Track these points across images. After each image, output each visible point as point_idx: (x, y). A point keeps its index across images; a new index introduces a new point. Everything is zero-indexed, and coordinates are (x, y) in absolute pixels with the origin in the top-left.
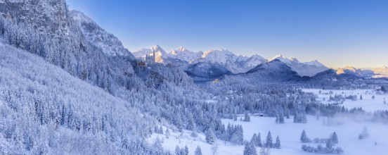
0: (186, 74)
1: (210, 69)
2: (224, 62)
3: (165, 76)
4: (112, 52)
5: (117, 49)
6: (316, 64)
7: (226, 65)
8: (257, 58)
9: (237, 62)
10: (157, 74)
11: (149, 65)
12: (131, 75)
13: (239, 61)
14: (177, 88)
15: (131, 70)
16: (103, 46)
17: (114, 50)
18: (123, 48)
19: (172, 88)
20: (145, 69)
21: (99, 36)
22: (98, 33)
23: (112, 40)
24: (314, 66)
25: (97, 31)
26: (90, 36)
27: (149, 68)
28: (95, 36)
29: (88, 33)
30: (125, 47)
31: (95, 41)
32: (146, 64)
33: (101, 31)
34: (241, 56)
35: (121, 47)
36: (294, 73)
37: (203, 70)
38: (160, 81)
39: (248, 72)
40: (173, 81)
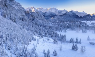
0: (43, 15)
1: (50, 14)
2: (54, 12)
3: (36, 16)
6: (84, 13)
7: (55, 13)
8: (64, 10)
9: (58, 12)
10: (33, 15)
12: (24, 16)
13: (59, 11)
14: (40, 21)
15: (24, 14)
16: (15, 6)
17: (19, 8)
18: (22, 7)
19: (38, 20)
20: (29, 14)
21: (14, 3)
22: (13, 2)
23: (18, 4)
24: (83, 13)
28: (12, 3)
29: (10, 2)
30: (23, 7)
31: (13, 5)
32: (29, 12)
33: (14, 2)
34: (60, 10)
36: (77, 15)
37: (48, 15)
38: (34, 18)
39: (62, 15)
40: (38, 18)
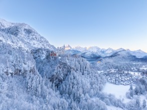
1: (91, 55)
2: (96, 52)
4: (42, 46)
5: (45, 45)
8: (110, 49)
9: (101, 51)
11: (59, 56)
20: (56, 58)
21: (34, 37)
22: (33, 35)
23: (43, 40)
25: (33, 34)
26: (28, 36)
27: (60, 58)
28: (31, 37)
33: (35, 34)
35: (48, 44)
37: (88, 55)
38: (68, 71)
39: (112, 56)
40: (79, 70)
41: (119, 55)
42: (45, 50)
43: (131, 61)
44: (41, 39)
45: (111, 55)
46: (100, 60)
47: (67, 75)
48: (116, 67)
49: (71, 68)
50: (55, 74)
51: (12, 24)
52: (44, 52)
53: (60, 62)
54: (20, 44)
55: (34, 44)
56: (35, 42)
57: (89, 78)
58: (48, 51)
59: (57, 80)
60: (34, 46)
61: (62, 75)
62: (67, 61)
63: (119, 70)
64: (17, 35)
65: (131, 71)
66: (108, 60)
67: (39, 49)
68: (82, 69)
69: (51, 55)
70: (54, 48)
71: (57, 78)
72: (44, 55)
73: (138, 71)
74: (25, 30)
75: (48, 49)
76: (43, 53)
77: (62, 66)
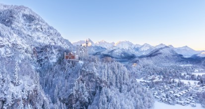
2: (127, 48)
3: (104, 79)
4: (51, 41)
5: (56, 39)
6: (187, 48)
8: (146, 45)
9: (134, 48)
11: (80, 59)
16: (41, 36)
17: (52, 39)
18: (62, 38)
20: (74, 64)
21: (38, 26)
22: (37, 24)
23: (52, 31)
25: (37, 22)
26: (29, 26)
27: (81, 62)
28: (34, 26)
29: (28, 24)
31: (34, 31)
33: (40, 23)
34: (137, 45)
35: (59, 37)
37: (118, 54)
38: (97, 87)
39: (150, 56)
40: (114, 84)
41: (160, 53)
42: (55, 48)
43: (177, 62)
44: (49, 31)
45: (148, 53)
46: (136, 62)
47: (94, 94)
48: (160, 73)
49: (101, 82)
50: (74, 92)
51: (5, 6)
52: (54, 51)
53: (82, 71)
54: (15, 38)
55: (39, 38)
56: (40, 34)
57: (130, 97)
58: (60, 50)
59: (78, 102)
60: (38, 41)
61: (87, 94)
62: (95, 69)
63: (164, 77)
64: (11, 23)
65: (183, 78)
66: (146, 61)
67: (46, 46)
68: (118, 81)
69: (67, 58)
70: (69, 43)
71: (77, 100)
72: (55, 57)
73: (193, 78)
74: (24, 15)
75: (60, 47)
76: (52, 53)
77: (87, 77)
